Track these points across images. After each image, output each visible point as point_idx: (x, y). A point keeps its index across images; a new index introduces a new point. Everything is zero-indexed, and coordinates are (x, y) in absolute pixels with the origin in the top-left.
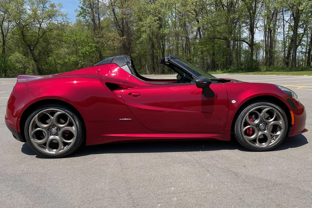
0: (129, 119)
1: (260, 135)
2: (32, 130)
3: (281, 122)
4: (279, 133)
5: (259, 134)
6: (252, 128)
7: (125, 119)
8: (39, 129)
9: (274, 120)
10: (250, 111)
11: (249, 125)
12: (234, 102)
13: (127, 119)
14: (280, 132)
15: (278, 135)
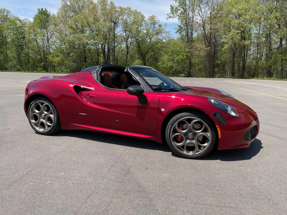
0: (85, 114)
1: (189, 143)
2: (32, 114)
3: (209, 135)
4: (206, 144)
5: (187, 142)
6: (181, 136)
7: (83, 114)
8: (35, 113)
9: (202, 132)
10: (179, 120)
11: (178, 133)
12: (163, 110)
13: (84, 114)
14: (208, 144)
15: (205, 146)
